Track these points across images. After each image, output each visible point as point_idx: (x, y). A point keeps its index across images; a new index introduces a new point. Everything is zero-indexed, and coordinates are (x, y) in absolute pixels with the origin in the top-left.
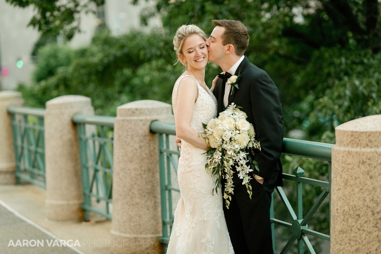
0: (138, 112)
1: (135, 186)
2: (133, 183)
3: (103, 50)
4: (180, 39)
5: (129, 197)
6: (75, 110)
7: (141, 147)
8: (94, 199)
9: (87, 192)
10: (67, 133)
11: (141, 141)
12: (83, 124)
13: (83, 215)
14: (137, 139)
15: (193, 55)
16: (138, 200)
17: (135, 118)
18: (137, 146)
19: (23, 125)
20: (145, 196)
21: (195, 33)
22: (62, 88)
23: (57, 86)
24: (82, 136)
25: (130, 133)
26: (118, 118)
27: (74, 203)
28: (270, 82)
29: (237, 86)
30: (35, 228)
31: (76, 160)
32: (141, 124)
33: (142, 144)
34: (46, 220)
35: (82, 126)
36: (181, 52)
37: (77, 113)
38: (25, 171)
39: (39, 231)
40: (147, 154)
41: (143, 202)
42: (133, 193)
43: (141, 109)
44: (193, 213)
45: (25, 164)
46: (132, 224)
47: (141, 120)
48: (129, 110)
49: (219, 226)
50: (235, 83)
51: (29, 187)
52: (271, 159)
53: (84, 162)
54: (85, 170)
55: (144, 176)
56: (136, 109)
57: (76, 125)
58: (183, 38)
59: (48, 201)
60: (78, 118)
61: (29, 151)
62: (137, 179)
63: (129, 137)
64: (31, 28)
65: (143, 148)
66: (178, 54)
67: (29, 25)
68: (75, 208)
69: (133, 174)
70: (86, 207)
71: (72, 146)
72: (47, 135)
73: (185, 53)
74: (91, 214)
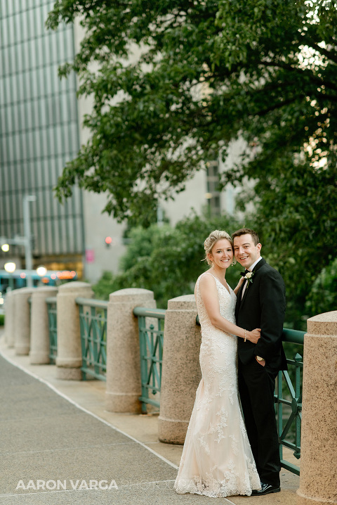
0: (186, 305)
1: (181, 374)
2: (179, 371)
3: (189, 239)
4: (212, 240)
5: (174, 385)
6: (137, 302)
7: (187, 338)
8: (150, 391)
9: (145, 384)
10: (128, 325)
11: (188, 332)
12: (144, 316)
13: (140, 407)
14: (184, 330)
15: (220, 255)
16: (183, 388)
17: (183, 311)
18: (184, 337)
19: (90, 317)
20: (189, 384)
21: (225, 238)
22: (142, 280)
23: (136, 278)
24: (142, 329)
25: (178, 325)
26: (168, 310)
27: (133, 394)
28: (278, 278)
29: (251, 280)
30: (93, 417)
31: (136, 352)
32: (188, 316)
33: (188, 335)
34: (105, 411)
35: (142, 318)
36: (211, 252)
37: (138, 306)
38: (90, 366)
39: (97, 419)
40: (192, 345)
41: (188, 389)
42: (179, 381)
43: (188, 302)
44: (210, 390)
45: (91, 359)
46: (177, 410)
47: (188, 313)
48: (178, 302)
49: (232, 402)
50: (251, 278)
51: (95, 383)
52: (269, 342)
53: (143, 354)
54: (144, 361)
55: (189, 365)
56: (185, 302)
57: (137, 317)
58: (214, 240)
59: (107, 392)
60: (139, 310)
61: (95, 343)
62: (183, 368)
63: (177, 328)
64: (106, 214)
65: (190, 339)
66: (207, 252)
67: (103, 212)
68: (133, 400)
69: (179, 363)
70: (144, 399)
71: (132, 338)
72: (109, 327)
73: (214, 253)
74: (149, 406)
